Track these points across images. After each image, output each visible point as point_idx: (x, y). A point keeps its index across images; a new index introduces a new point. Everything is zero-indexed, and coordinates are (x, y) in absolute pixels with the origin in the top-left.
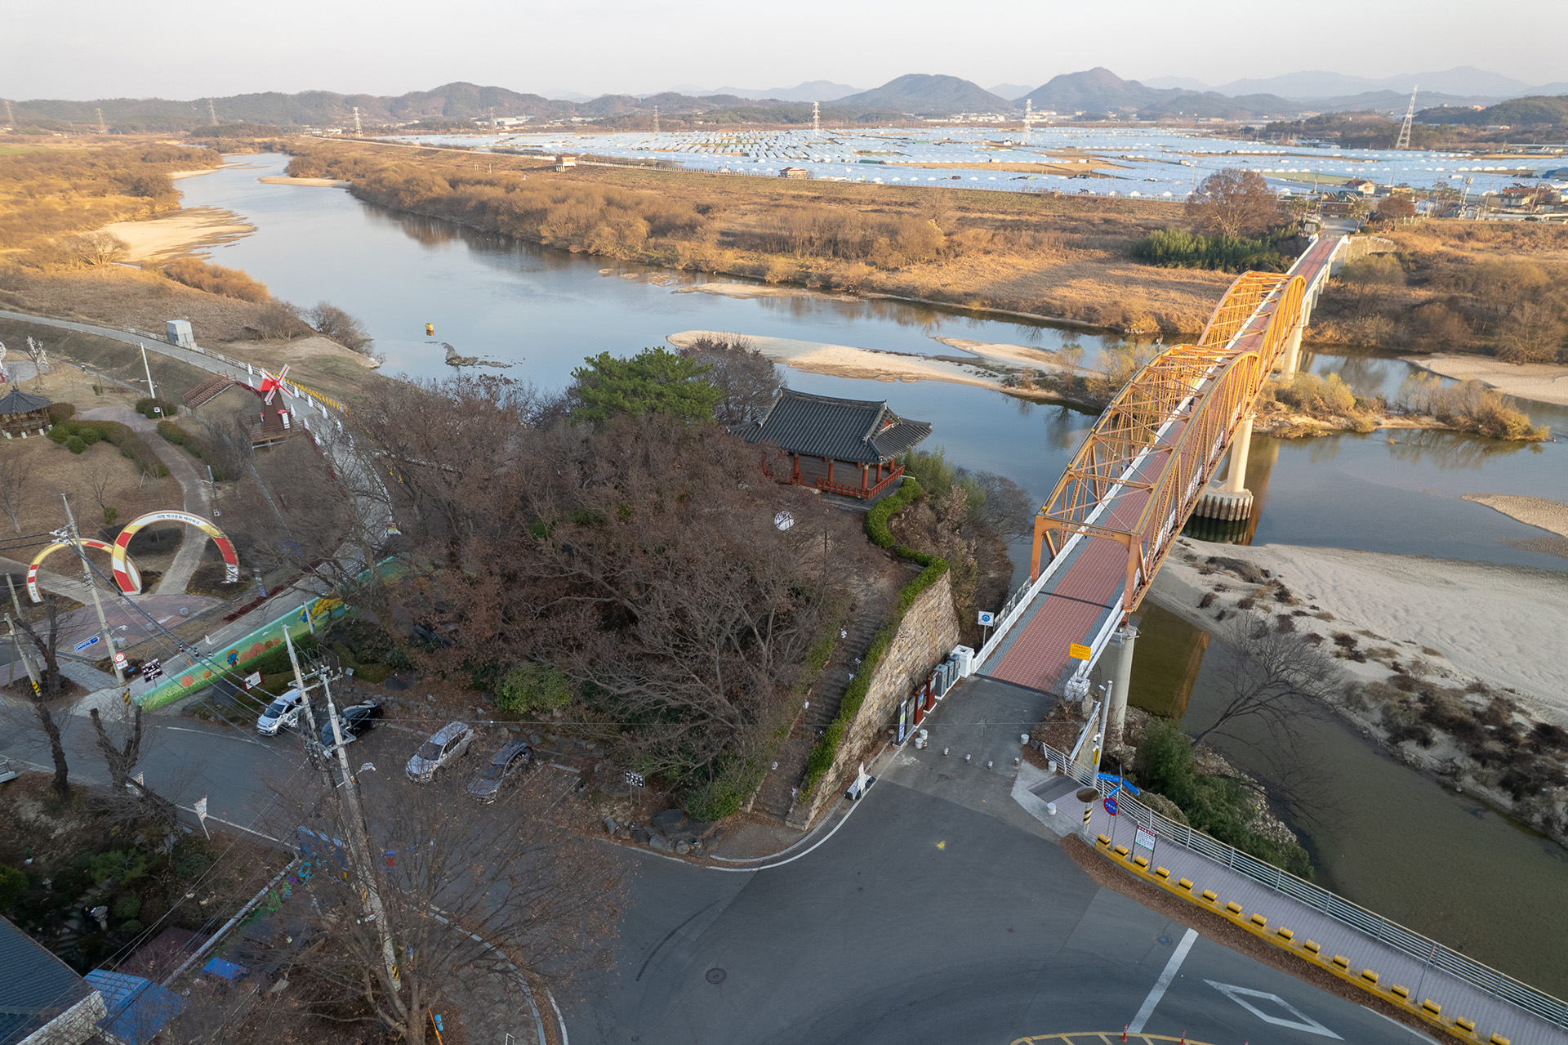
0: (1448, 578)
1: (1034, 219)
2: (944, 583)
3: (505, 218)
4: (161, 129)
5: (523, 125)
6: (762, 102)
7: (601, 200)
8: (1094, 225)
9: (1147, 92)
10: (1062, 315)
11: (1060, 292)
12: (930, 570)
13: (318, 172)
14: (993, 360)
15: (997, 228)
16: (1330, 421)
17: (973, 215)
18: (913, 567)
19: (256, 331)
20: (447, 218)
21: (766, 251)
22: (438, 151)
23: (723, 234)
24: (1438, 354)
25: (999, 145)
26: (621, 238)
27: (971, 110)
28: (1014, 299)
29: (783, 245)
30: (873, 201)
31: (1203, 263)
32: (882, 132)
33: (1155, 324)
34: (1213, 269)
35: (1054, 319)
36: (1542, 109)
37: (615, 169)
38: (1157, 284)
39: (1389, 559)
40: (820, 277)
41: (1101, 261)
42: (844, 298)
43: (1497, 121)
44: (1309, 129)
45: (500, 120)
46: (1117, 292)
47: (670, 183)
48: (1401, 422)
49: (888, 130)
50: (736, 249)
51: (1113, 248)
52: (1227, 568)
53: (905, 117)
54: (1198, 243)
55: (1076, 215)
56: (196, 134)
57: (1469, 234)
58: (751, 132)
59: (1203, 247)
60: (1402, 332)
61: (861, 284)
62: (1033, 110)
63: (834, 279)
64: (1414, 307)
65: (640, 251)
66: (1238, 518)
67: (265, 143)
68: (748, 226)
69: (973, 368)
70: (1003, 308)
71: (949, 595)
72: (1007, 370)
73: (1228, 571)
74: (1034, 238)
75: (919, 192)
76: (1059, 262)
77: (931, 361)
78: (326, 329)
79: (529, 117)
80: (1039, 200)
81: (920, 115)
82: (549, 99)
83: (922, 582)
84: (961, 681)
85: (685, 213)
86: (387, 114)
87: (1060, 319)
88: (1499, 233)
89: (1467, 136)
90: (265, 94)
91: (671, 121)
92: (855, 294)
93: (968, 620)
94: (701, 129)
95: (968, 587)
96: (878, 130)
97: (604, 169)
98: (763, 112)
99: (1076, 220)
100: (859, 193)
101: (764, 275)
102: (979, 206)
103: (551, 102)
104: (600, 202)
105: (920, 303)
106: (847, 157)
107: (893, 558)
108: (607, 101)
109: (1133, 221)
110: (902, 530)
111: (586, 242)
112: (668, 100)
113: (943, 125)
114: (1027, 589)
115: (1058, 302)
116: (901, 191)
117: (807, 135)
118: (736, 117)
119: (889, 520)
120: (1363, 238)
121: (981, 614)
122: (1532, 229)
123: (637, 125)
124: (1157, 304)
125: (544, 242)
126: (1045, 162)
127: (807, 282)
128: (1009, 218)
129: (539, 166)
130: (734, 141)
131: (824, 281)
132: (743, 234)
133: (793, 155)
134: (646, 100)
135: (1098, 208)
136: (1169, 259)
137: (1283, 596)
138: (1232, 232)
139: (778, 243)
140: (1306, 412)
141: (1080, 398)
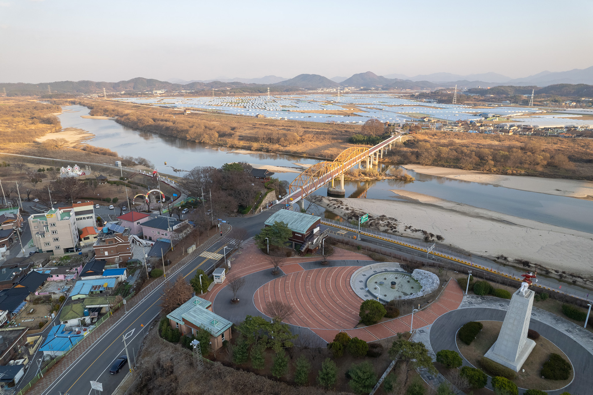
1: (326, 131)
3: (175, 132)
4: (27, 95)
5: (164, 93)
6: (250, 84)
7: (204, 127)
8: (342, 133)
9: (386, 80)
10: (325, 157)
11: (326, 151)
13: (101, 114)
15: (315, 134)
16: (372, 178)
17: (310, 130)
21: (251, 141)
22: (140, 106)
23: (239, 136)
26: (211, 138)
27: (324, 86)
28: (315, 153)
29: (256, 140)
30: (283, 126)
31: (365, 143)
32: (292, 97)
34: (367, 144)
37: (204, 114)
40: (266, 148)
41: (340, 143)
42: (272, 154)
43: (490, 93)
44: (432, 96)
45: (155, 91)
48: (388, 178)
49: (294, 96)
50: (243, 141)
51: (344, 139)
53: (301, 90)
54: (365, 138)
55: (338, 130)
56: (43, 97)
58: (247, 97)
60: (402, 159)
61: (277, 150)
63: (269, 149)
64: (405, 153)
65: (216, 142)
67: (71, 101)
68: (246, 134)
69: (299, 169)
70: (312, 156)
71: (275, 193)
72: (307, 169)
74: (324, 137)
76: (329, 143)
77: (291, 168)
78: (140, 163)
79: (165, 90)
80: (329, 125)
81: (306, 89)
85: (227, 130)
86: (112, 89)
89: (477, 99)
90: (65, 82)
91: (218, 92)
92: (275, 153)
93: (278, 197)
94: (229, 95)
96: (290, 96)
97: (200, 114)
98: (251, 88)
100: (279, 123)
101: (251, 148)
102: (313, 127)
103: (173, 84)
104: (203, 127)
106: (278, 108)
107: (267, 189)
108: (194, 84)
109: (353, 131)
110: (269, 186)
111: (200, 139)
112: (216, 84)
113: (313, 93)
115: (325, 154)
116: (292, 122)
117: (266, 98)
118: (241, 91)
120: (405, 136)
123: (206, 94)
125: (188, 139)
127: (263, 150)
128: (320, 131)
129: (178, 112)
130: (241, 101)
131: (267, 150)
132: (245, 136)
133: (261, 108)
134: (208, 83)
136: (357, 142)
137: (341, 204)
138: (374, 135)
139: (255, 139)
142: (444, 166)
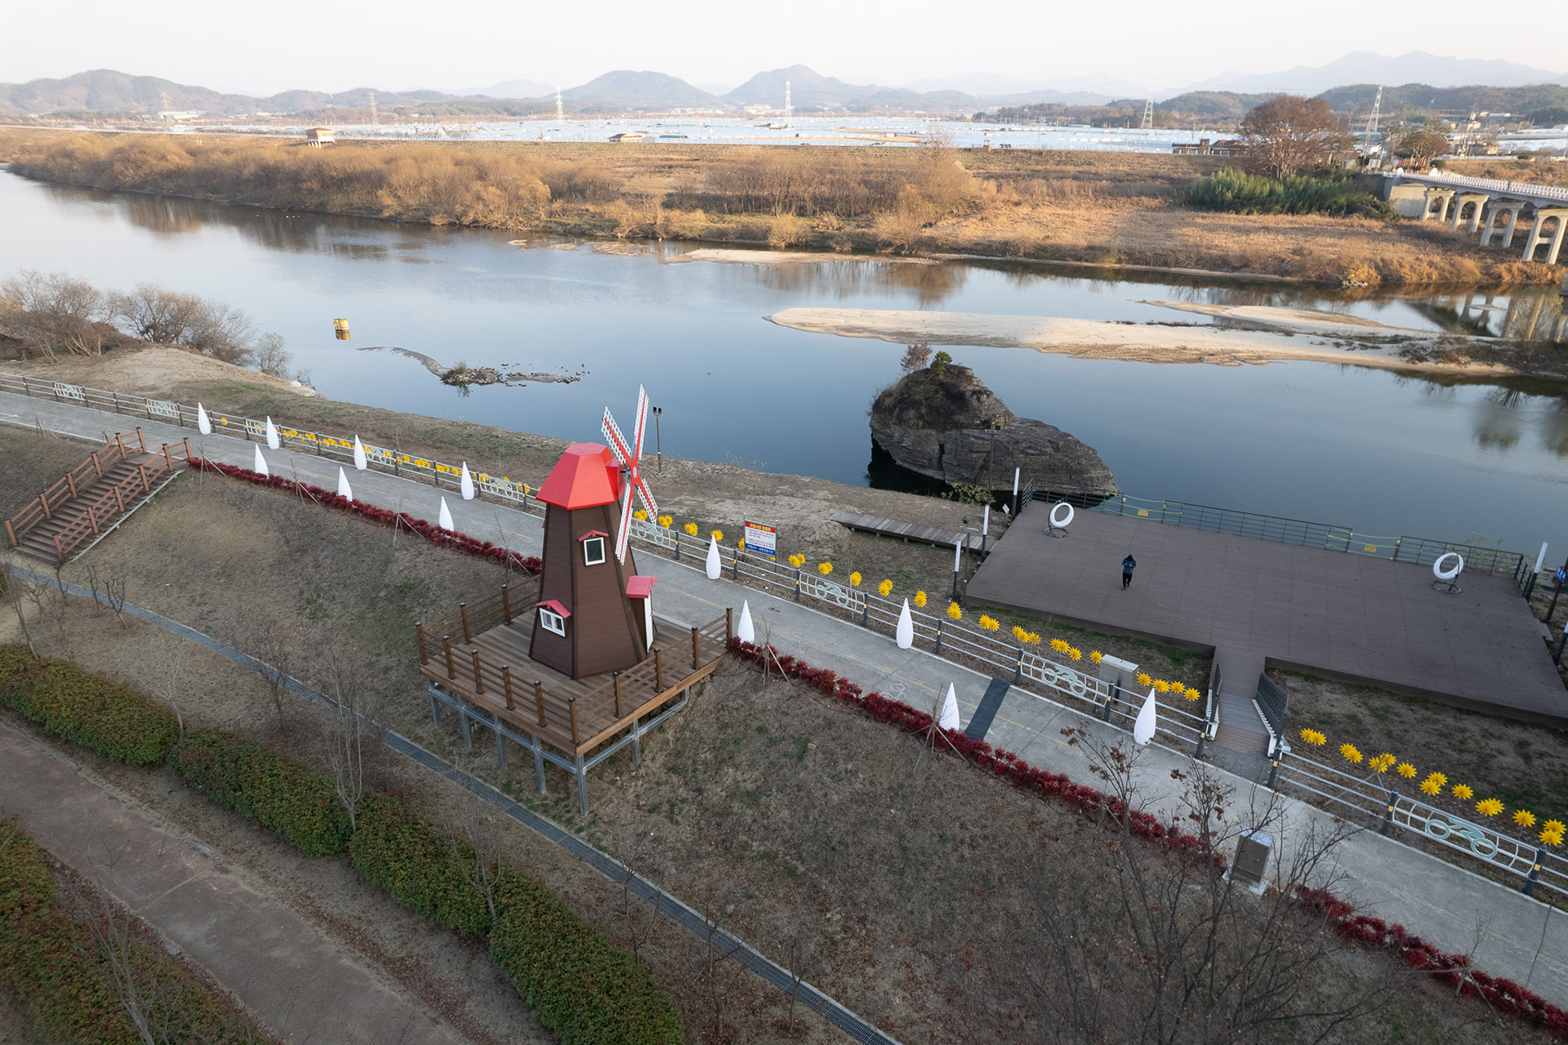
6: (469, 98)
9: (845, 88)
19: (18, 342)
20: (199, 196)
21: (722, 212)
27: (684, 105)
28: (1158, 251)
33: (1373, 272)
35: (1228, 274)
41: (1154, 210)
65: (543, 217)
70: (1147, 264)
75: (816, 151)
78: (161, 334)
82: (222, 93)
101: (765, 237)
116: (793, 151)
118: (452, 109)
131: (853, 242)
136: (1243, 206)
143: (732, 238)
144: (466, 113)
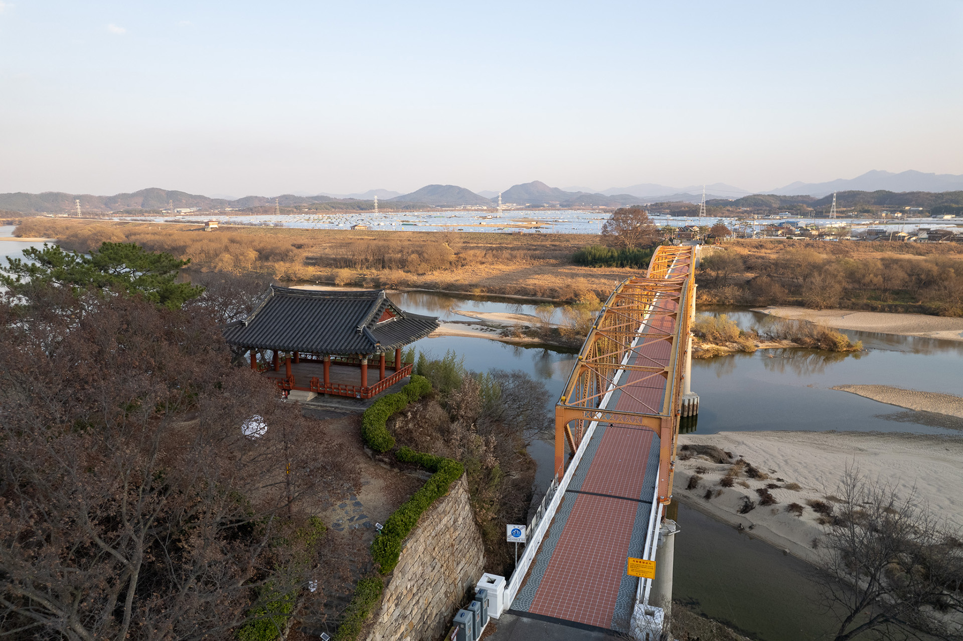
0: (862, 447)
1: (511, 246)
2: (460, 492)
5: (193, 212)
7: (227, 241)
8: (547, 247)
9: (564, 193)
10: (535, 295)
12: (440, 476)
14: (492, 322)
15: (489, 250)
16: (727, 346)
17: (472, 245)
18: (419, 474)
21: (337, 267)
22: (128, 223)
23: (308, 258)
24: (771, 307)
25: (485, 218)
26: (239, 261)
27: (467, 203)
28: (502, 287)
29: (348, 263)
31: (617, 264)
33: (595, 297)
34: (623, 267)
35: (530, 298)
36: (762, 201)
37: (244, 228)
38: (592, 276)
39: (810, 436)
40: (373, 280)
41: (554, 265)
43: (743, 206)
44: (653, 209)
45: (178, 210)
46: (569, 281)
47: (279, 235)
48: (770, 344)
50: (317, 267)
51: (561, 258)
52: (699, 453)
53: (430, 207)
54: (612, 252)
55: (535, 243)
57: (761, 246)
59: (616, 254)
60: (748, 294)
61: (401, 283)
62: (502, 203)
63: (382, 281)
64: (748, 282)
66: (690, 415)
68: (326, 254)
69: (479, 327)
70: (496, 293)
71: (467, 507)
72: (503, 327)
73: (701, 456)
74: (511, 255)
76: (529, 266)
77: (449, 324)
79: (198, 208)
80: (511, 237)
81: (438, 206)
83: (428, 494)
84: (493, 625)
86: (101, 204)
87: (534, 298)
88: (776, 245)
89: (732, 211)
91: (288, 209)
92: (396, 289)
93: (494, 536)
94: (306, 213)
95: (489, 494)
98: (344, 204)
99: (535, 246)
100: (400, 237)
102: (475, 241)
103: (213, 200)
105: (440, 293)
107: (392, 465)
108: (248, 199)
109: (571, 244)
110: (409, 431)
111: (213, 265)
112: (287, 198)
114: (554, 490)
115: (531, 287)
118: (328, 207)
119: (390, 420)
120: (707, 246)
121: (510, 528)
122: (792, 243)
123: (266, 211)
124: (595, 286)
126: (512, 224)
127: (364, 283)
128: (494, 246)
129: (195, 228)
131: (375, 282)
132: (322, 258)
135: (547, 240)
136: (596, 263)
137: (753, 473)
138: (631, 247)
139: (345, 262)
140: (710, 341)
141: (556, 341)
142: (874, 309)
143: (323, 281)
144: (336, 209)
